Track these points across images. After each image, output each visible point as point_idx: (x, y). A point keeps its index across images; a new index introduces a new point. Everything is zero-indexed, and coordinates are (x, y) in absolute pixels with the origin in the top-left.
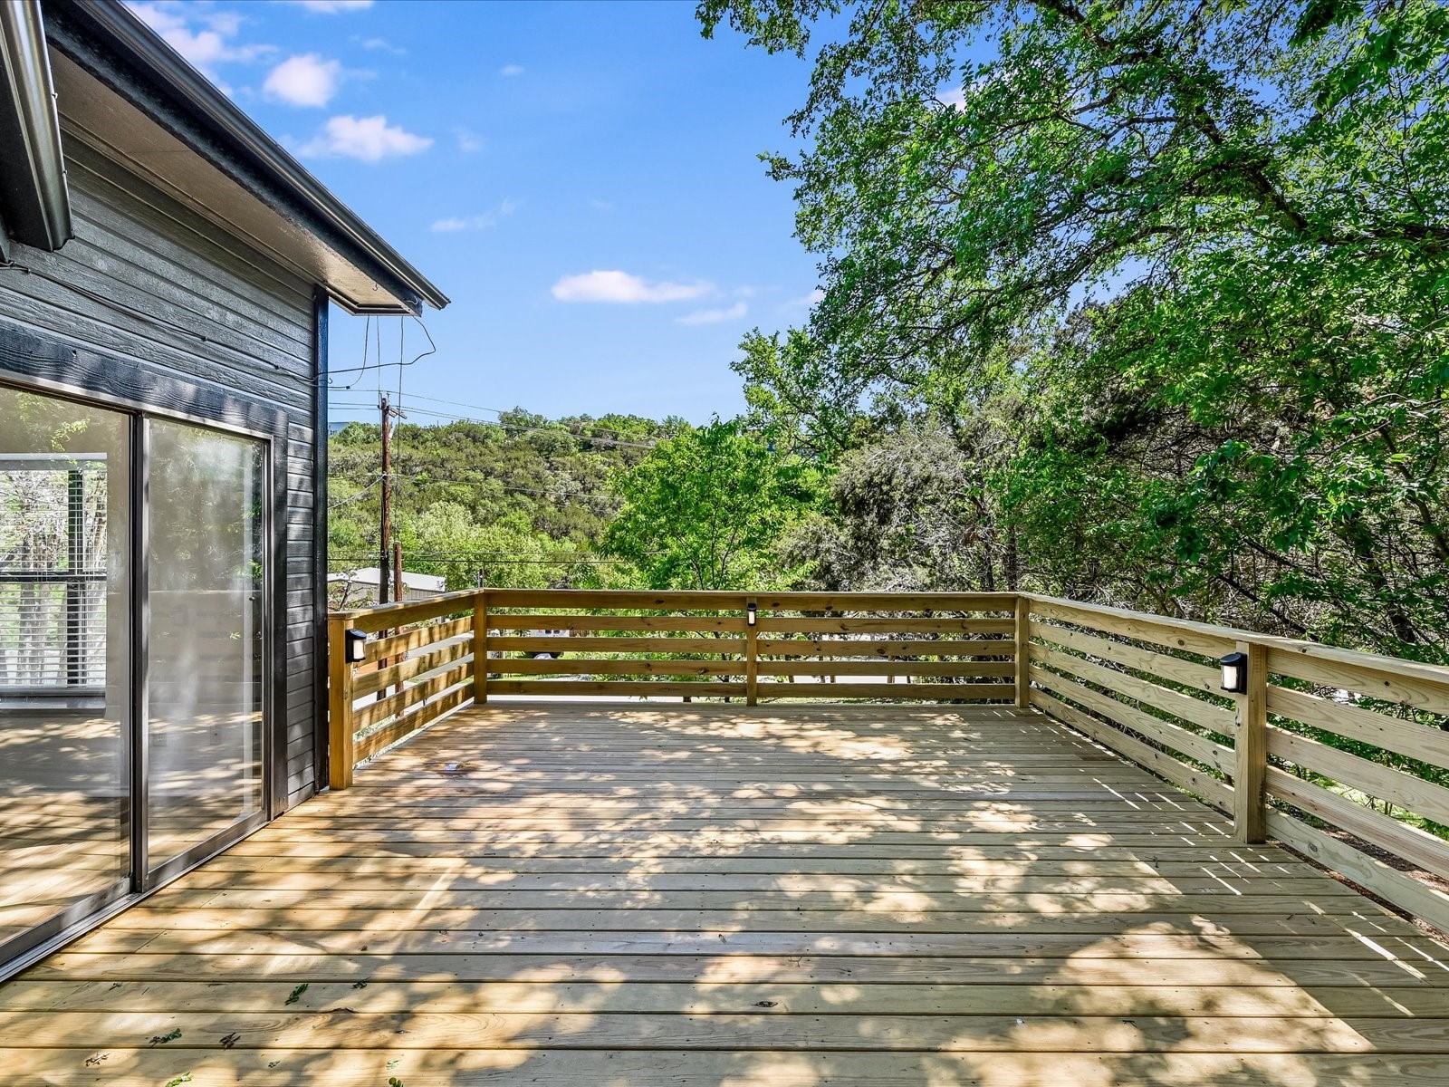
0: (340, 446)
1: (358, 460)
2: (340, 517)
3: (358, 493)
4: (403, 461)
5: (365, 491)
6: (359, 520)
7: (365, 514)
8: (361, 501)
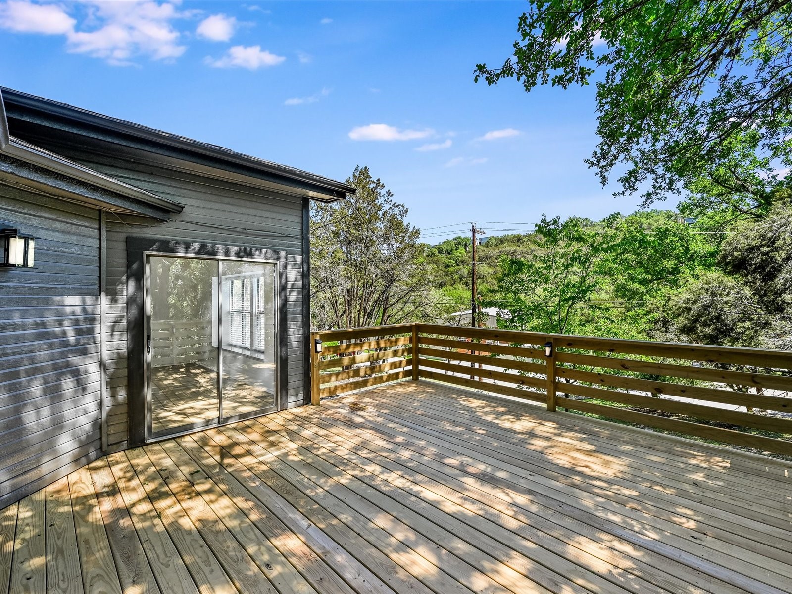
0: (484, 249)
1: (492, 255)
2: (483, 282)
3: (491, 271)
4: (512, 253)
5: (494, 270)
6: (491, 284)
7: (494, 281)
8: (492, 275)
